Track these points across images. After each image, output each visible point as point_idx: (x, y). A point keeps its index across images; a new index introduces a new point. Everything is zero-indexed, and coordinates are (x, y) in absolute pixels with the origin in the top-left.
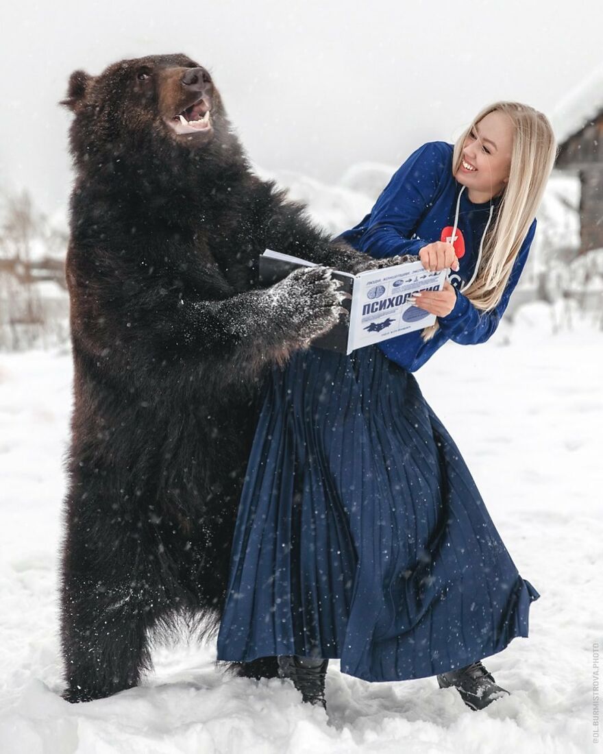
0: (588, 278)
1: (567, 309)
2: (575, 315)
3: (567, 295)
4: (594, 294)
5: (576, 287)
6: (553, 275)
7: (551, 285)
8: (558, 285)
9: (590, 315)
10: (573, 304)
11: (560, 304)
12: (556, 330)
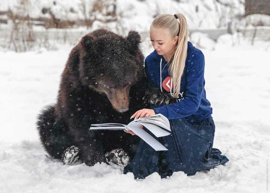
0: (247, 25)
1: (238, 37)
2: (241, 39)
3: (238, 31)
4: (249, 31)
5: (242, 28)
6: (233, 24)
7: (233, 27)
8: (235, 27)
9: (247, 39)
10: (241, 34)
11: (235, 34)
12: (233, 45)
